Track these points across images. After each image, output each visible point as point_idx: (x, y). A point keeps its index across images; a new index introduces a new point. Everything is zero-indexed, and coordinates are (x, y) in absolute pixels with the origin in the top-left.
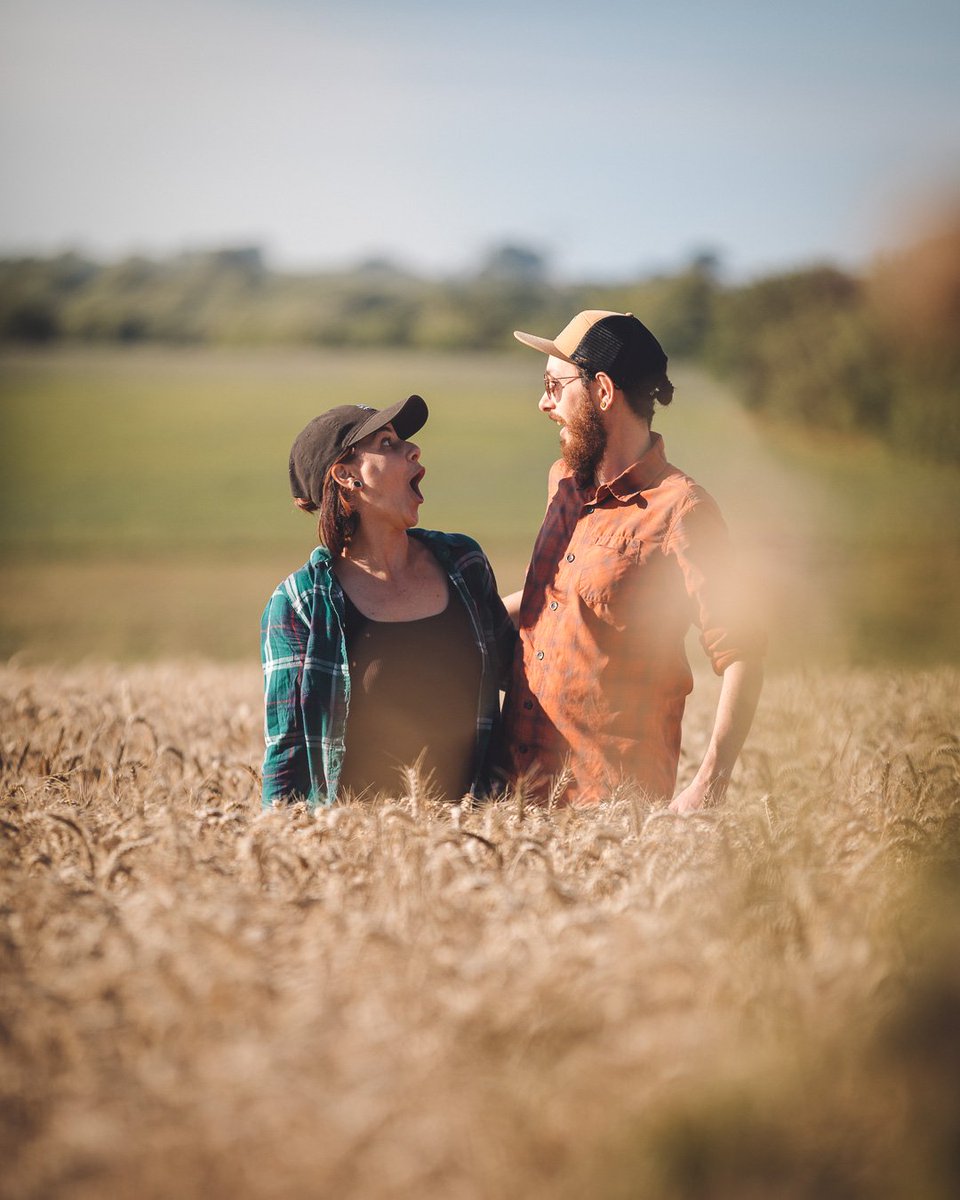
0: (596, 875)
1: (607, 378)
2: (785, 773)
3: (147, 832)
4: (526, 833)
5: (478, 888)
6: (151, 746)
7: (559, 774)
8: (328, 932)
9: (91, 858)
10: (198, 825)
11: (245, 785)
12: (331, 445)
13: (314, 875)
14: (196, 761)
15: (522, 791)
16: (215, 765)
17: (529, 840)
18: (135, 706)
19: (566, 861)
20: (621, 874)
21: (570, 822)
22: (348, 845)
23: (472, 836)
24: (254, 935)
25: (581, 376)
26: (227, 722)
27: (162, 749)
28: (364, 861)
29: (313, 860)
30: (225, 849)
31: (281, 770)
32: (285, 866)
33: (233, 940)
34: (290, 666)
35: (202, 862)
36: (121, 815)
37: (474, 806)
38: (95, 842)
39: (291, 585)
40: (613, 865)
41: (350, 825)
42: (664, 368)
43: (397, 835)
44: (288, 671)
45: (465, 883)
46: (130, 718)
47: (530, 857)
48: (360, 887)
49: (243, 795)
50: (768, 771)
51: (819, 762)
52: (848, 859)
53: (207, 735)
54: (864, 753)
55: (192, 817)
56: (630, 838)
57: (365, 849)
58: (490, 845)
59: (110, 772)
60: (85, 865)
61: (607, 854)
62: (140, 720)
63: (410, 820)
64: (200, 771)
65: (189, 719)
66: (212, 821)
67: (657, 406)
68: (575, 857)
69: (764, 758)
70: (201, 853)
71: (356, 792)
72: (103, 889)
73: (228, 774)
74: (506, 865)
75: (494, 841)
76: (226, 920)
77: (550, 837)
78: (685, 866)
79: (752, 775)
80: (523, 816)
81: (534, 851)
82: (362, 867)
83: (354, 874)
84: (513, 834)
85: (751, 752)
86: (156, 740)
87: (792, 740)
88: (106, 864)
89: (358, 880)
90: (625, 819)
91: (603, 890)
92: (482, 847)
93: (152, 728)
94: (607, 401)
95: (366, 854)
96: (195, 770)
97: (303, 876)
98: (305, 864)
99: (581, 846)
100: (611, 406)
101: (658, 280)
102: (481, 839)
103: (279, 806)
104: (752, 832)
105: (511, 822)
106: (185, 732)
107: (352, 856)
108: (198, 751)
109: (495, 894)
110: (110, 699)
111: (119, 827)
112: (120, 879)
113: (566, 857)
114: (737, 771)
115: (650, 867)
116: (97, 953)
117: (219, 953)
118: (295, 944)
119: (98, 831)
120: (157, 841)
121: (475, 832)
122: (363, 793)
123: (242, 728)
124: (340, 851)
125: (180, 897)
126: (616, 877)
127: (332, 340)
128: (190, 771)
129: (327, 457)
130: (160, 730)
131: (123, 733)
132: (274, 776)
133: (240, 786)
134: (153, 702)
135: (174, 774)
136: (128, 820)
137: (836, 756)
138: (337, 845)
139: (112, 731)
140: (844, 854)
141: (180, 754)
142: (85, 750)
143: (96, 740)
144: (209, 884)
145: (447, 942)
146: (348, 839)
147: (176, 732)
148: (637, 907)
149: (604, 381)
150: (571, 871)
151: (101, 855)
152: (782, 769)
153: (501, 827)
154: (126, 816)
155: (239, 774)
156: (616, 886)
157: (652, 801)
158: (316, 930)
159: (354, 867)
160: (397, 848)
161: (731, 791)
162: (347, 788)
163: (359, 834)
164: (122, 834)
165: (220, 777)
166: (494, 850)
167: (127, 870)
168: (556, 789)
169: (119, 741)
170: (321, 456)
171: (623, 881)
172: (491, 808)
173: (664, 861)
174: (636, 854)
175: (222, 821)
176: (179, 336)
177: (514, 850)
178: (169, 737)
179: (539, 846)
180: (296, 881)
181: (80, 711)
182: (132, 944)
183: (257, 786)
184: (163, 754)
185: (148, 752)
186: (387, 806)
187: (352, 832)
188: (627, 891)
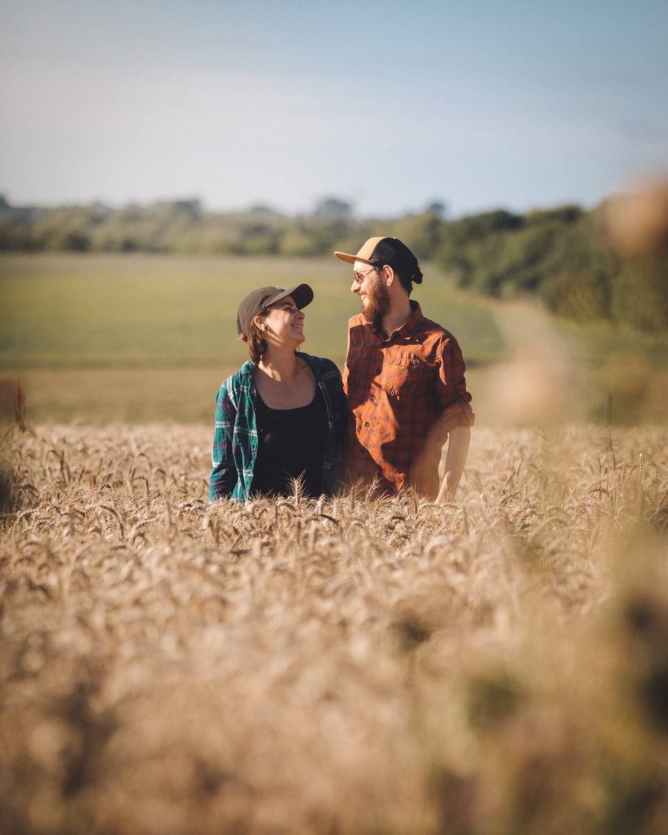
0: (393, 537)
1: (390, 269)
2: (488, 482)
3: (153, 514)
4: (354, 515)
5: (332, 545)
6: (148, 468)
7: (371, 483)
8: (254, 568)
9: (122, 527)
10: (179, 511)
11: (199, 490)
12: (257, 305)
13: (241, 537)
14: (173, 476)
15: (353, 494)
16: (183, 478)
17: (356, 519)
18: (139, 447)
19: (375, 530)
20: (405, 537)
21: (378, 510)
22: (259, 522)
23: (325, 516)
24: (213, 569)
25: (375, 269)
26: (188, 456)
27: (154, 470)
28: (267, 529)
29: (241, 530)
30: (193, 523)
31: (218, 481)
32: (226, 533)
33: (203, 571)
34: (224, 426)
35: (182, 531)
36: (137, 506)
37: (326, 501)
38: (124, 520)
39: (229, 383)
40: (401, 532)
41: (260, 511)
42: (417, 264)
43: (285, 516)
44: (223, 429)
45: (324, 542)
46: (137, 454)
47: (357, 528)
48: (267, 544)
49: (199, 495)
50: (479, 481)
51: (506, 476)
52: (526, 529)
53: (177, 462)
54: (529, 471)
55: (175, 507)
56: (409, 518)
57: (268, 524)
58: (335, 522)
59: (128, 483)
60: (119, 532)
61: (398, 527)
62: (142, 455)
63: (292, 508)
64: (175, 482)
65: (168, 454)
66: (187, 509)
67: (414, 284)
68: (380, 528)
69: (477, 474)
70: (182, 526)
71: (264, 493)
72: (128, 544)
73: (189, 484)
74: (344, 532)
75: (337, 519)
76: (199, 561)
77: (367, 517)
78: (440, 533)
79: (470, 483)
80: (353, 506)
81: (358, 525)
82: (267, 533)
83: (262, 537)
84: (347, 515)
85: (470, 471)
86: (151, 465)
87: (491, 465)
88: (131, 532)
89: (264, 540)
90: (406, 507)
91: (396, 545)
92: (332, 523)
93: (148, 458)
94: (390, 281)
95: (268, 527)
96: (172, 481)
97: (236, 538)
98: (236, 531)
99: (384, 522)
100: (392, 283)
101: (410, 216)
102: (330, 519)
103: (223, 501)
104: (475, 514)
105: (346, 508)
106: (165, 461)
107: (261, 527)
108: (173, 471)
109: (340, 548)
110: (126, 443)
111: (137, 512)
112: (139, 540)
113: (375, 528)
114: (463, 482)
115: (420, 533)
116: (130, 579)
117: (196, 579)
118: (236, 574)
119: (125, 515)
120: (157, 520)
121: (327, 514)
122: (267, 494)
123: (195, 458)
124: (254, 525)
125: (173, 549)
126: (403, 539)
127: (238, 251)
128: (169, 482)
129: (254, 311)
130: (153, 459)
131: (133, 461)
132: (214, 484)
133: (196, 490)
134: (147, 445)
135: (160, 483)
136: (141, 508)
137: (515, 473)
138: (254, 522)
139: (127, 460)
140: (525, 526)
141: (163, 472)
142: (113, 471)
143: (119, 465)
144: (187, 542)
145: (319, 573)
146: (258, 519)
147: (161, 461)
148: (414, 554)
149: (389, 270)
150: (378, 536)
151: (127, 527)
152: (487, 479)
153: (342, 512)
154: (139, 507)
155: (196, 483)
156: (403, 543)
157: (420, 498)
158: (246, 567)
159: (262, 533)
160: (285, 524)
161: (459, 492)
162: (259, 492)
163: (265, 515)
164: (139, 516)
165: (186, 485)
166: (338, 524)
167: (142, 535)
168: (369, 492)
169: (131, 466)
170: (251, 311)
171: (407, 540)
172: (335, 501)
173: (428, 530)
174: (414, 526)
175: (192, 509)
176: (155, 249)
177: (348, 524)
178: (158, 464)
179: (361, 522)
180: (233, 541)
181: (110, 449)
182: (149, 574)
183: (206, 489)
184: (156, 472)
185: (146, 471)
186: (280, 501)
187: (260, 514)
188: (409, 546)
